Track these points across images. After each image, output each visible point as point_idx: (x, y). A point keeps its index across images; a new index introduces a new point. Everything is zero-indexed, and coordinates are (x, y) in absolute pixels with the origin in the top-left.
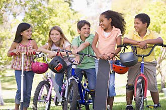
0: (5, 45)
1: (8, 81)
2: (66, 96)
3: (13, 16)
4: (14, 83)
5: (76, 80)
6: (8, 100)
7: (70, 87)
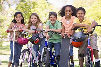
0: (3, 25)
1: (4, 49)
2: (41, 60)
3: (8, 6)
4: (8, 50)
5: (48, 49)
6: (4, 61)
7: (44, 54)
